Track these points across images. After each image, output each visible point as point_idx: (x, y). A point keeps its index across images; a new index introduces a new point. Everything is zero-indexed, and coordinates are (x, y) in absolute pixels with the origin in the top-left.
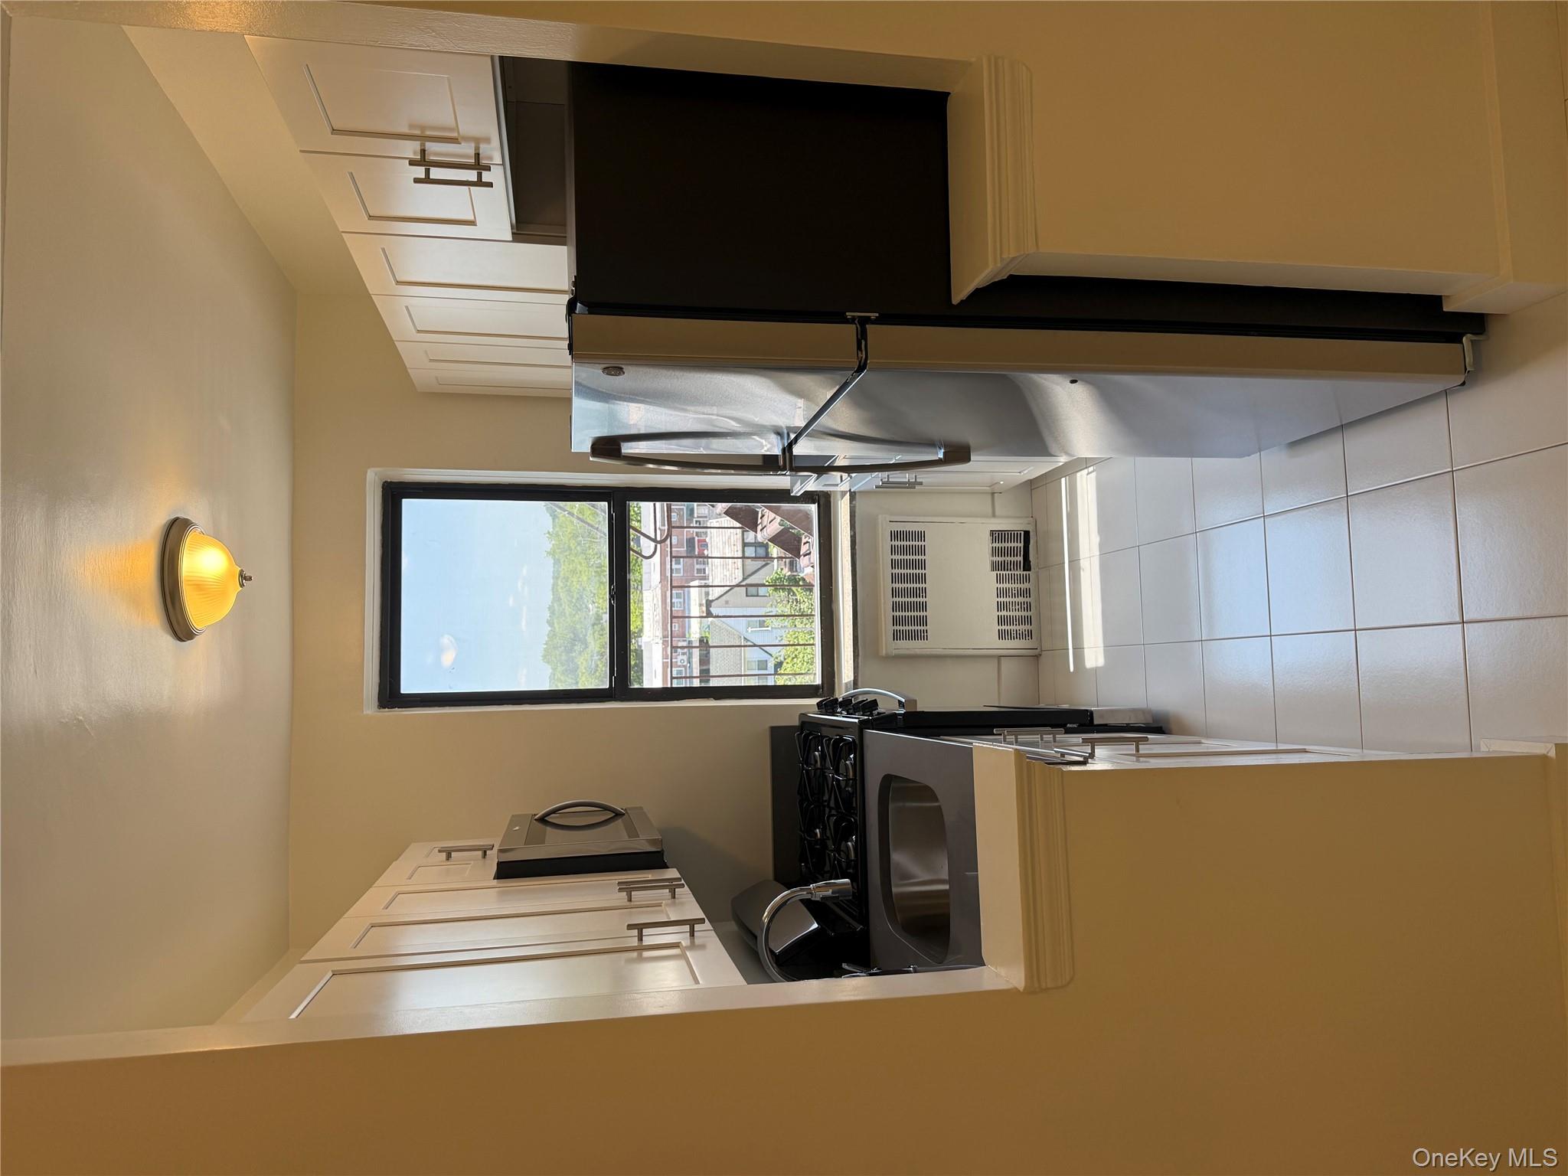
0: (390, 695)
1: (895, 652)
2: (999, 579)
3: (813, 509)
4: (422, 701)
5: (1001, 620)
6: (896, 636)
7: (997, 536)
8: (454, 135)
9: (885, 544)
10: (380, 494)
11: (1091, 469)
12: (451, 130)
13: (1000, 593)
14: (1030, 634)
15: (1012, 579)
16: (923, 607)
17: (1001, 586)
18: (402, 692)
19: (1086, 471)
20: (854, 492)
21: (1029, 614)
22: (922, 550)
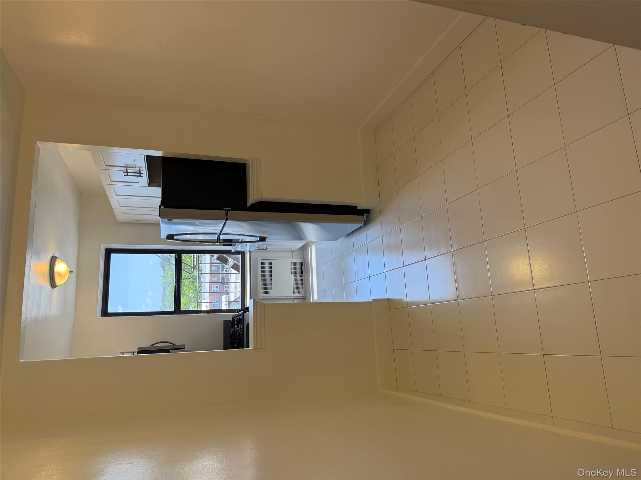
0: (105, 313)
1: (262, 298)
2: (294, 276)
3: (239, 256)
4: (114, 315)
5: (294, 288)
6: (263, 293)
7: (293, 263)
8: (135, 166)
9: (260, 266)
10: (105, 252)
11: (314, 244)
12: (134, 165)
13: (294, 280)
14: (302, 292)
15: (298, 276)
16: (271, 284)
17: (294, 278)
18: (108, 312)
19: (313, 245)
20: (251, 251)
21: (302, 286)
22: (271, 268)
